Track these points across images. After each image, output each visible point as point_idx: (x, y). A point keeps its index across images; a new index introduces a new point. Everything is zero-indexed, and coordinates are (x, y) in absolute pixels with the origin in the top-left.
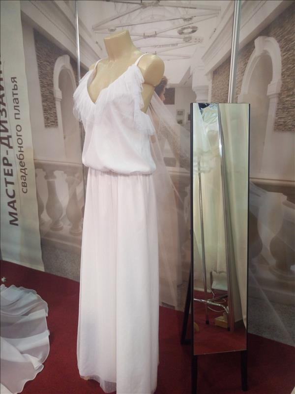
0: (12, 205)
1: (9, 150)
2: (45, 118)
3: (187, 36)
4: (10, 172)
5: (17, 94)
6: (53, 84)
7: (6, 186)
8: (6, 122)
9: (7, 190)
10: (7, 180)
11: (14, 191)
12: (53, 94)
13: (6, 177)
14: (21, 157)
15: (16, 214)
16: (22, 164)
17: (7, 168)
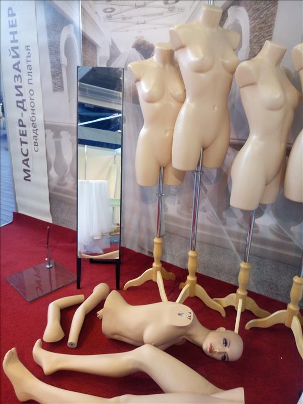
2: (53, 83)
3: (171, 6)
4: (24, 133)
5: (30, 61)
6: (60, 52)
7: (21, 145)
8: (21, 87)
9: (22, 149)
10: (22, 140)
11: (27, 150)
12: (59, 61)
13: (21, 137)
14: (34, 119)
15: (29, 171)
16: (34, 126)
17: (22, 129)
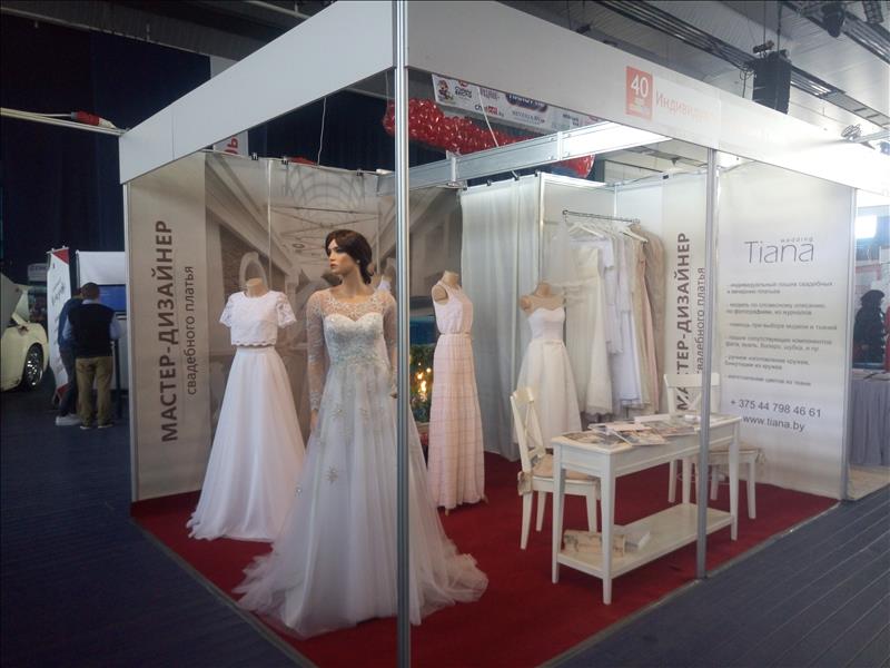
0: (169, 414)
1: (172, 347)
4: (171, 373)
7: (162, 391)
8: (172, 314)
9: (162, 398)
10: (165, 384)
11: (174, 396)
13: (164, 380)
14: (191, 352)
15: (175, 425)
16: (191, 360)
17: (164, 369)
